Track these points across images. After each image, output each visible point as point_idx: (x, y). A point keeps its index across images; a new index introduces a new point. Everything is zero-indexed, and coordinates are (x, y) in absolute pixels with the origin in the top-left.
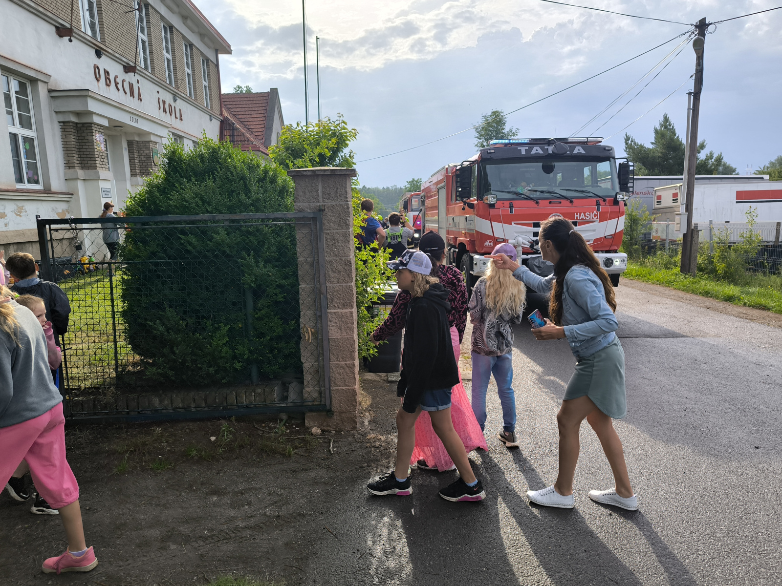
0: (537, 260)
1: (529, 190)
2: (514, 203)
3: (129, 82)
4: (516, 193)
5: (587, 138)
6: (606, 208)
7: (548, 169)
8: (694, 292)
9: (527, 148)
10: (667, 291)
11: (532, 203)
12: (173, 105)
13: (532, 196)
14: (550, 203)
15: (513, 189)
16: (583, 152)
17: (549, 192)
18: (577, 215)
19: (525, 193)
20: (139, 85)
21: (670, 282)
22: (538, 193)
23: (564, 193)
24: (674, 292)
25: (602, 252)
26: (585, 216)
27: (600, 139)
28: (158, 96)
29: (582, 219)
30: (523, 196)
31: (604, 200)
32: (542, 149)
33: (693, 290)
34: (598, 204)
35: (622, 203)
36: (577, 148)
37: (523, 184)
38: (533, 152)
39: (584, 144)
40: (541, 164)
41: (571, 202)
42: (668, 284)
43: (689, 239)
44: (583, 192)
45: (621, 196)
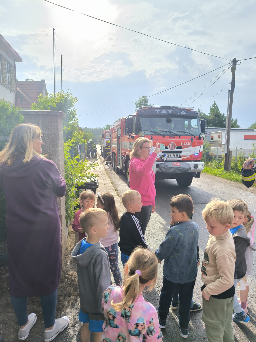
0: (163, 165)
1: (160, 131)
2: (153, 136)
4: (154, 132)
5: (187, 107)
6: (196, 140)
7: (169, 121)
8: (231, 180)
9: (159, 110)
10: (219, 179)
11: (161, 137)
13: (161, 134)
14: (170, 137)
15: (152, 130)
16: (185, 114)
17: (169, 132)
18: (182, 143)
19: (158, 132)
21: (220, 175)
22: (164, 132)
23: (176, 133)
24: (222, 179)
25: (193, 161)
26: (186, 144)
27: (192, 108)
29: (185, 145)
30: (157, 133)
31: (195, 137)
32: (166, 111)
33: (230, 179)
34: (192, 139)
35: (202, 139)
36: (182, 112)
37: (157, 127)
38: (162, 112)
39: (186, 110)
40: (165, 119)
41: (180, 137)
42: (219, 175)
43: (228, 155)
44: (185, 132)
45: (202, 135)
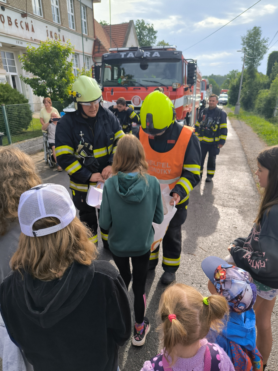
3: (26, 23)
7: (144, 67)
9: (125, 54)
11: (125, 89)
12: (58, 33)
14: (134, 89)
16: (159, 56)
20: (33, 24)
23: (142, 83)
28: (46, 29)
32: (134, 54)
39: (160, 50)
41: (146, 88)
